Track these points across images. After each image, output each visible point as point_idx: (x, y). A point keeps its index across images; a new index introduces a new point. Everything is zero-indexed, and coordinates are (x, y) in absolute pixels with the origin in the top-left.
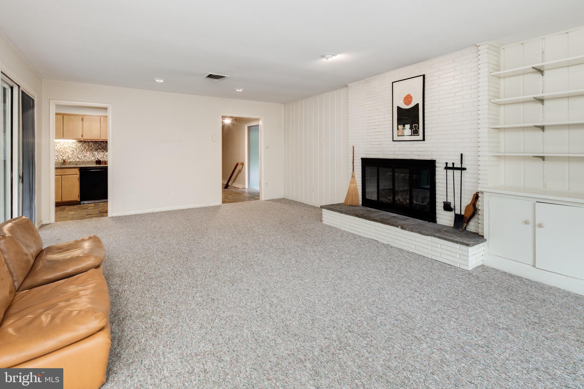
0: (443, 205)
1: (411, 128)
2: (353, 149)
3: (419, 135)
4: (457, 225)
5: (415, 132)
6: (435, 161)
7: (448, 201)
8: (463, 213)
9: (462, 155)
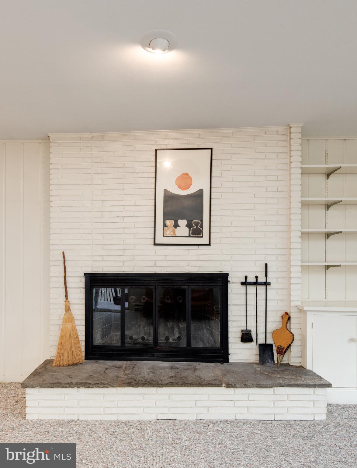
0: (240, 335)
1: (189, 225)
2: (64, 258)
3: (202, 237)
4: (262, 359)
5: (196, 232)
6: (227, 275)
7: (248, 329)
8: (269, 342)
9: (266, 265)
